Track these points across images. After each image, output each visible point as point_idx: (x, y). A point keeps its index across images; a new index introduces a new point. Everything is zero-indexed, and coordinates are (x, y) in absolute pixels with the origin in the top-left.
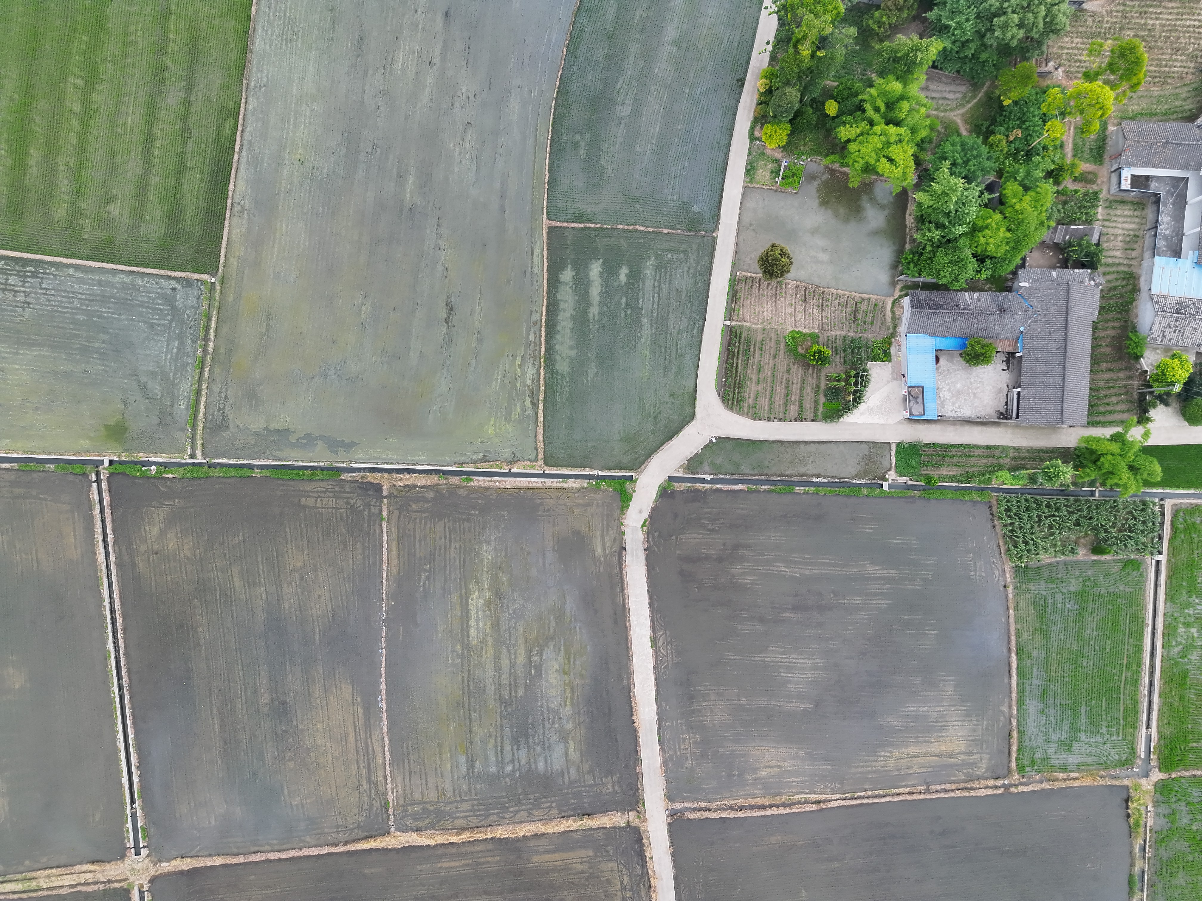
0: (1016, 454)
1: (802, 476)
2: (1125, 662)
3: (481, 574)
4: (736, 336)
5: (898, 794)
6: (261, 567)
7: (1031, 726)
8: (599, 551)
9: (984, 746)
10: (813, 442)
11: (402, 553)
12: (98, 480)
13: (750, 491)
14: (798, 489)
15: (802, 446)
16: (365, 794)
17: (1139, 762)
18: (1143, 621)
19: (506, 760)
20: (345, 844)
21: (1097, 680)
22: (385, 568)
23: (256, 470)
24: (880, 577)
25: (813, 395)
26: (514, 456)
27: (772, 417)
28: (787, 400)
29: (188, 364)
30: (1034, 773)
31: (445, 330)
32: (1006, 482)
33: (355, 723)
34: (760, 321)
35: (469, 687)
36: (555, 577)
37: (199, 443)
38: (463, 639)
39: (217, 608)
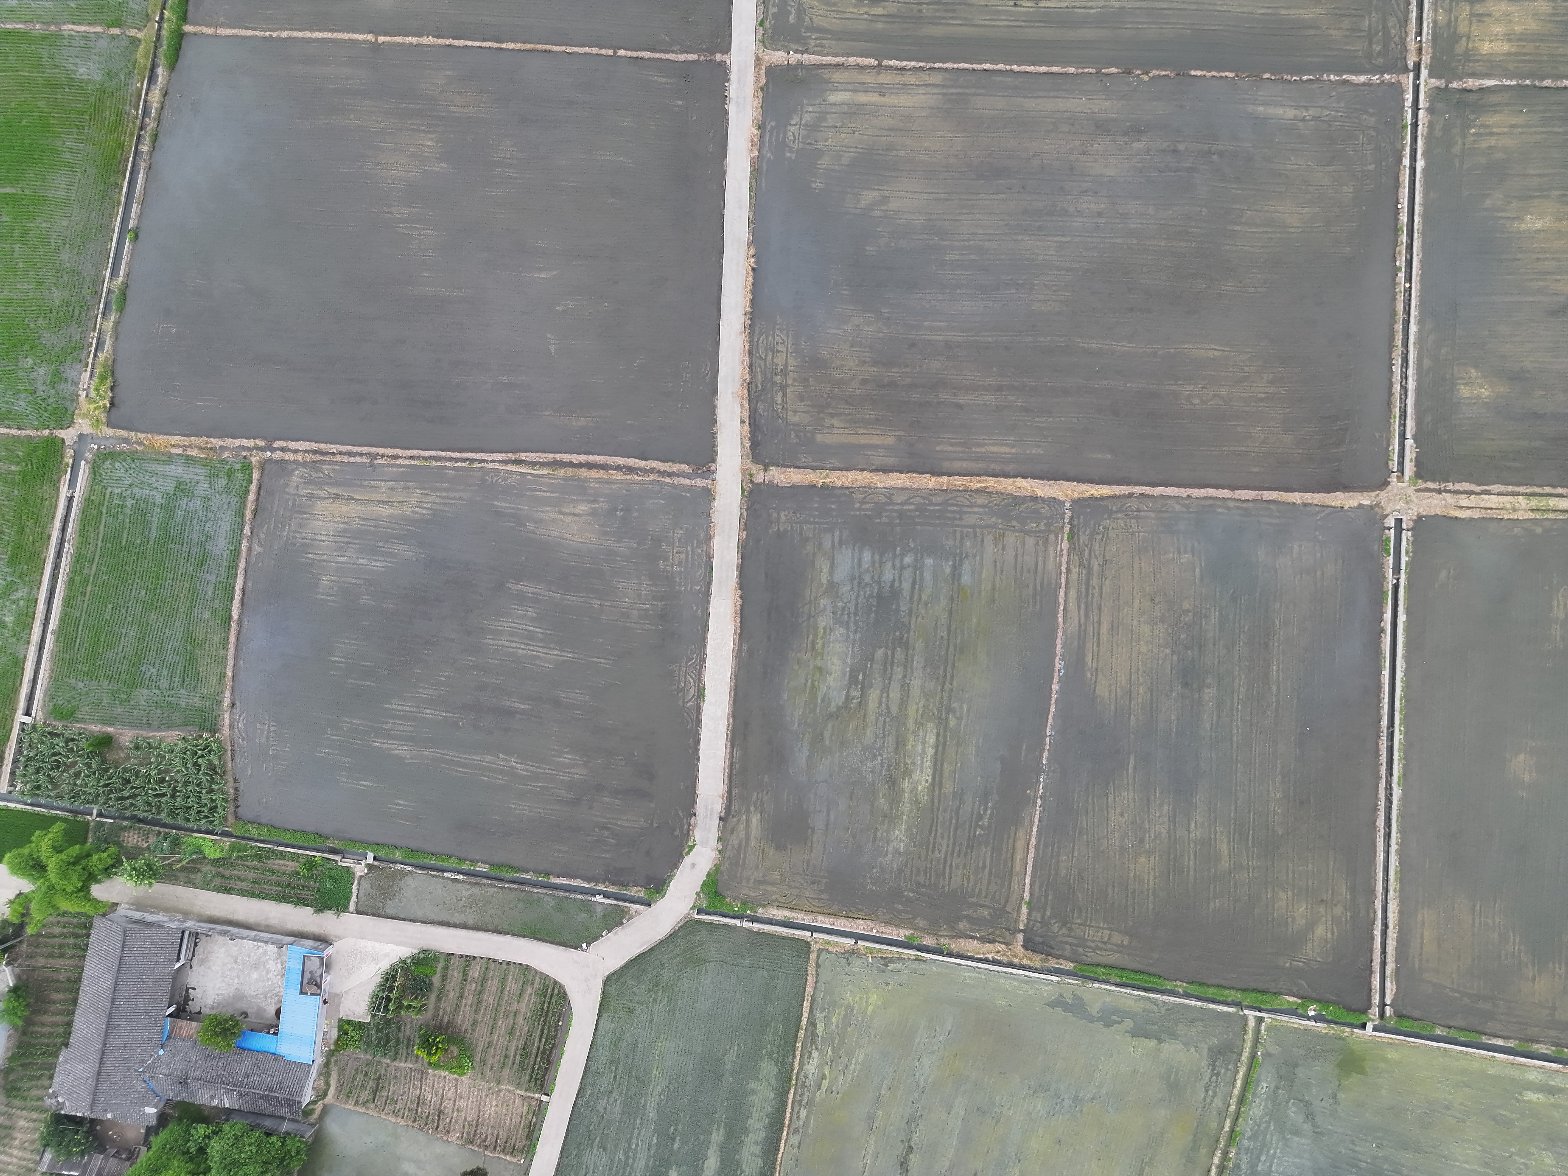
0: (192, 876)
1: (476, 884)
2: (89, 588)
3: (911, 811)
4: (536, 1079)
5: (411, 458)
6: (1192, 863)
7: (226, 522)
8: (755, 820)
9: (290, 503)
10: (455, 926)
11: (1009, 855)
12: (1383, 1005)
13: (548, 874)
14: (483, 868)
15: (471, 922)
16: (1097, 552)
17: (89, 456)
18: (58, 637)
19: (910, 570)
20: (1131, 495)
21: (129, 569)
22: (1033, 841)
23: (1181, 991)
24: (394, 739)
25: (447, 987)
26: (848, 959)
27: (504, 966)
28: (482, 986)
29: (1249, 1139)
30: (231, 460)
31: (915, 1137)
32: (211, 844)
33: (1098, 646)
34: (502, 1094)
35: (945, 671)
36: (816, 794)
37: (1249, 1036)
38: (945, 731)
39: (1254, 820)
